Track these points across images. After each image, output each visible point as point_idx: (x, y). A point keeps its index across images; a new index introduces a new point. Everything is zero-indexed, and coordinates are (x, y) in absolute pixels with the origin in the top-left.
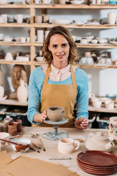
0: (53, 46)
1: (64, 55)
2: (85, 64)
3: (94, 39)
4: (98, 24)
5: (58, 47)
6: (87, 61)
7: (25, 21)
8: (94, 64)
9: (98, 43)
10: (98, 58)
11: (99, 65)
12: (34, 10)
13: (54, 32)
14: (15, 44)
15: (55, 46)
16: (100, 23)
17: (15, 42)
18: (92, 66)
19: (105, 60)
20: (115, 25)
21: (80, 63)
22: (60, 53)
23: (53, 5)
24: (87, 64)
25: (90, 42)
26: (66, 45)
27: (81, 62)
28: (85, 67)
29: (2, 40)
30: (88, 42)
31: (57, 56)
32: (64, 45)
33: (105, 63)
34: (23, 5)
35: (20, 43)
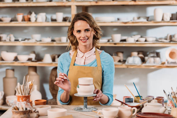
0: (77, 32)
1: (88, 39)
2: (132, 64)
3: (141, 37)
4: (145, 20)
5: (81, 32)
6: (134, 61)
7: (65, 20)
8: (142, 64)
9: (146, 41)
10: (146, 58)
11: (147, 64)
12: (75, 7)
13: (77, 18)
14: (55, 44)
15: (79, 31)
16: (147, 20)
17: (55, 43)
18: (140, 66)
19: (154, 60)
20: (163, 21)
21: (126, 63)
22: (84, 38)
23: (96, 2)
24: (135, 64)
25: (137, 41)
26: (89, 30)
27: (128, 62)
28: (132, 67)
29: (41, 41)
30: (135, 40)
31: (81, 40)
32: (87, 30)
33: (154, 62)
34: (63, 2)
35: (60, 42)
